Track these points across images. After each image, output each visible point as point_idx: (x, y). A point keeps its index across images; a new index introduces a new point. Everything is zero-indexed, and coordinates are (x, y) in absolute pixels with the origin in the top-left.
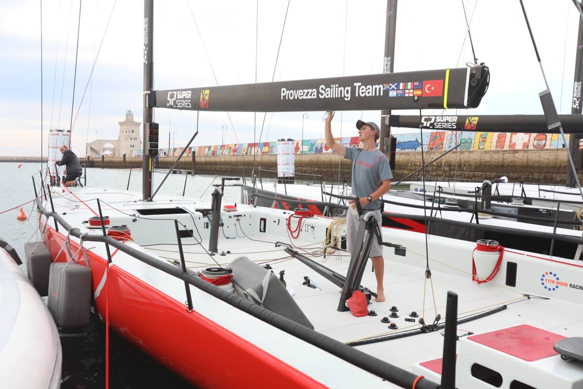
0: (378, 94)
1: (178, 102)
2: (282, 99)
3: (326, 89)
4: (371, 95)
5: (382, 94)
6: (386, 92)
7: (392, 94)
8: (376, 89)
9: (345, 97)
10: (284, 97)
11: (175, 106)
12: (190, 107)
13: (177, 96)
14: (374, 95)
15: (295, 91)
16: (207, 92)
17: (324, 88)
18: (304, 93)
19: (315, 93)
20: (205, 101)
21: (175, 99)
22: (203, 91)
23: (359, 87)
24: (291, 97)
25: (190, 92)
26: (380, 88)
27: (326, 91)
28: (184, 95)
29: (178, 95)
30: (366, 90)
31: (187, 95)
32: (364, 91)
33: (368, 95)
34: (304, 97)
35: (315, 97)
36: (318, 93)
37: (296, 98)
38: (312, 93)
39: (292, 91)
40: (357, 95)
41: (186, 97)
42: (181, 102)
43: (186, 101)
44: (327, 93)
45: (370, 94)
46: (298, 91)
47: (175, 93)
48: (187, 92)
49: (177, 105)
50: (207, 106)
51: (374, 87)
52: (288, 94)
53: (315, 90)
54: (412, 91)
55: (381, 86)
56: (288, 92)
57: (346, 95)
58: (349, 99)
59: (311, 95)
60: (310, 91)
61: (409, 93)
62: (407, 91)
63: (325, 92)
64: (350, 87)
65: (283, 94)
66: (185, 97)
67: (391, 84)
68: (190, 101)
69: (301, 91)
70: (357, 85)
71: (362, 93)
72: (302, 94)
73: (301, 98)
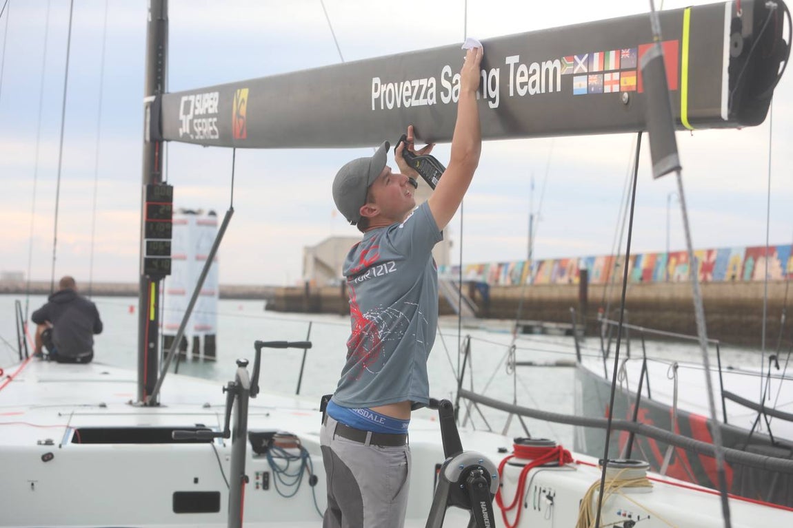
0: (551, 90)
1: (196, 124)
2: (373, 109)
3: (453, 75)
4: (538, 92)
5: (559, 89)
6: (568, 80)
7: (580, 85)
8: (547, 70)
9: (489, 98)
10: (378, 100)
11: (192, 136)
12: (217, 137)
13: (195, 108)
14: (543, 91)
15: (396, 84)
16: (244, 94)
17: (450, 75)
18: (413, 88)
19: (433, 90)
20: (241, 120)
21: (190, 116)
22: (238, 91)
23: (517, 66)
24: (390, 102)
25: (216, 95)
26: (555, 69)
27: (454, 82)
28: (206, 105)
29: (198, 105)
30: (530, 76)
31: (210, 103)
32: (525, 79)
33: (532, 92)
34: (415, 103)
35: (434, 101)
36: (440, 88)
37: (399, 106)
38: (428, 89)
39: (390, 86)
40: (511, 94)
41: (211, 111)
42: (201, 124)
43: (210, 120)
44: (456, 88)
45: (537, 90)
46: (402, 83)
47: (192, 98)
48: (212, 95)
49: (195, 133)
50: (244, 136)
51: (545, 65)
52: (385, 92)
53: (433, 80)
54: (616, 76)
55: (557, 63)
56: (383, 88)
57: (492, 94)
58: (496, 105)
59: (425, 97)
60: (424, 82)
61: (612, 82)
62: (607, 77)
63: (453, 86)
64: (498, 70)
65: (375, 95)
66: (207, 110)
67: (576, 57)
68: (215, 120)
69: (407, 84)
70: (512, 60)
71: (522, 85)
72: (409, 93)
73: (407, 105)
